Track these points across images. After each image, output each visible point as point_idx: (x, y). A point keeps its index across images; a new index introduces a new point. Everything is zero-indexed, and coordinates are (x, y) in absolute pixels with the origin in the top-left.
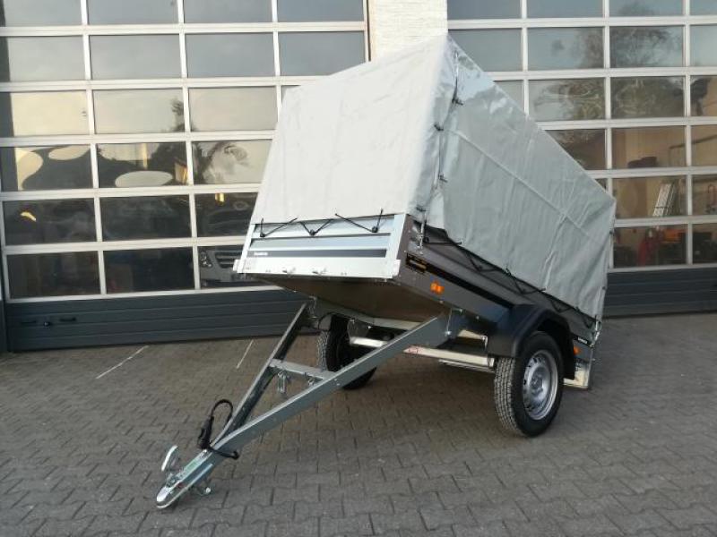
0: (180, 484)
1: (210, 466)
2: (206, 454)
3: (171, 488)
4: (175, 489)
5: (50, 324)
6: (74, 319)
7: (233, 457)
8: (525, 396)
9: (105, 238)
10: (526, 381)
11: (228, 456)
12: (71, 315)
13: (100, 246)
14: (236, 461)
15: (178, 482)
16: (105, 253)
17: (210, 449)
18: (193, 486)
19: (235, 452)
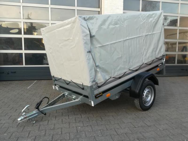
0: (26, 117)
1: (37, 115)
2: (36, 111)
3: (23, 117)
4: (24, 118)
5: (8, 73)
6: (15, 72)
7: (44, 114)
8: (143, 99)
9: (25, 49)
10: (144, 95)
11: (43, 113)
13: (23, 52)
14: (45, 116)
15: (26, 116)
16: (25, 54)
17: (39, 110)
18: (30, 119)
19: (45, 113)
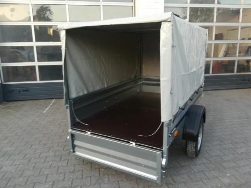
5: (19, 92)
6: (28, 90)
12: (26, 89)
13: (36, 64)
16: (39, 66)
